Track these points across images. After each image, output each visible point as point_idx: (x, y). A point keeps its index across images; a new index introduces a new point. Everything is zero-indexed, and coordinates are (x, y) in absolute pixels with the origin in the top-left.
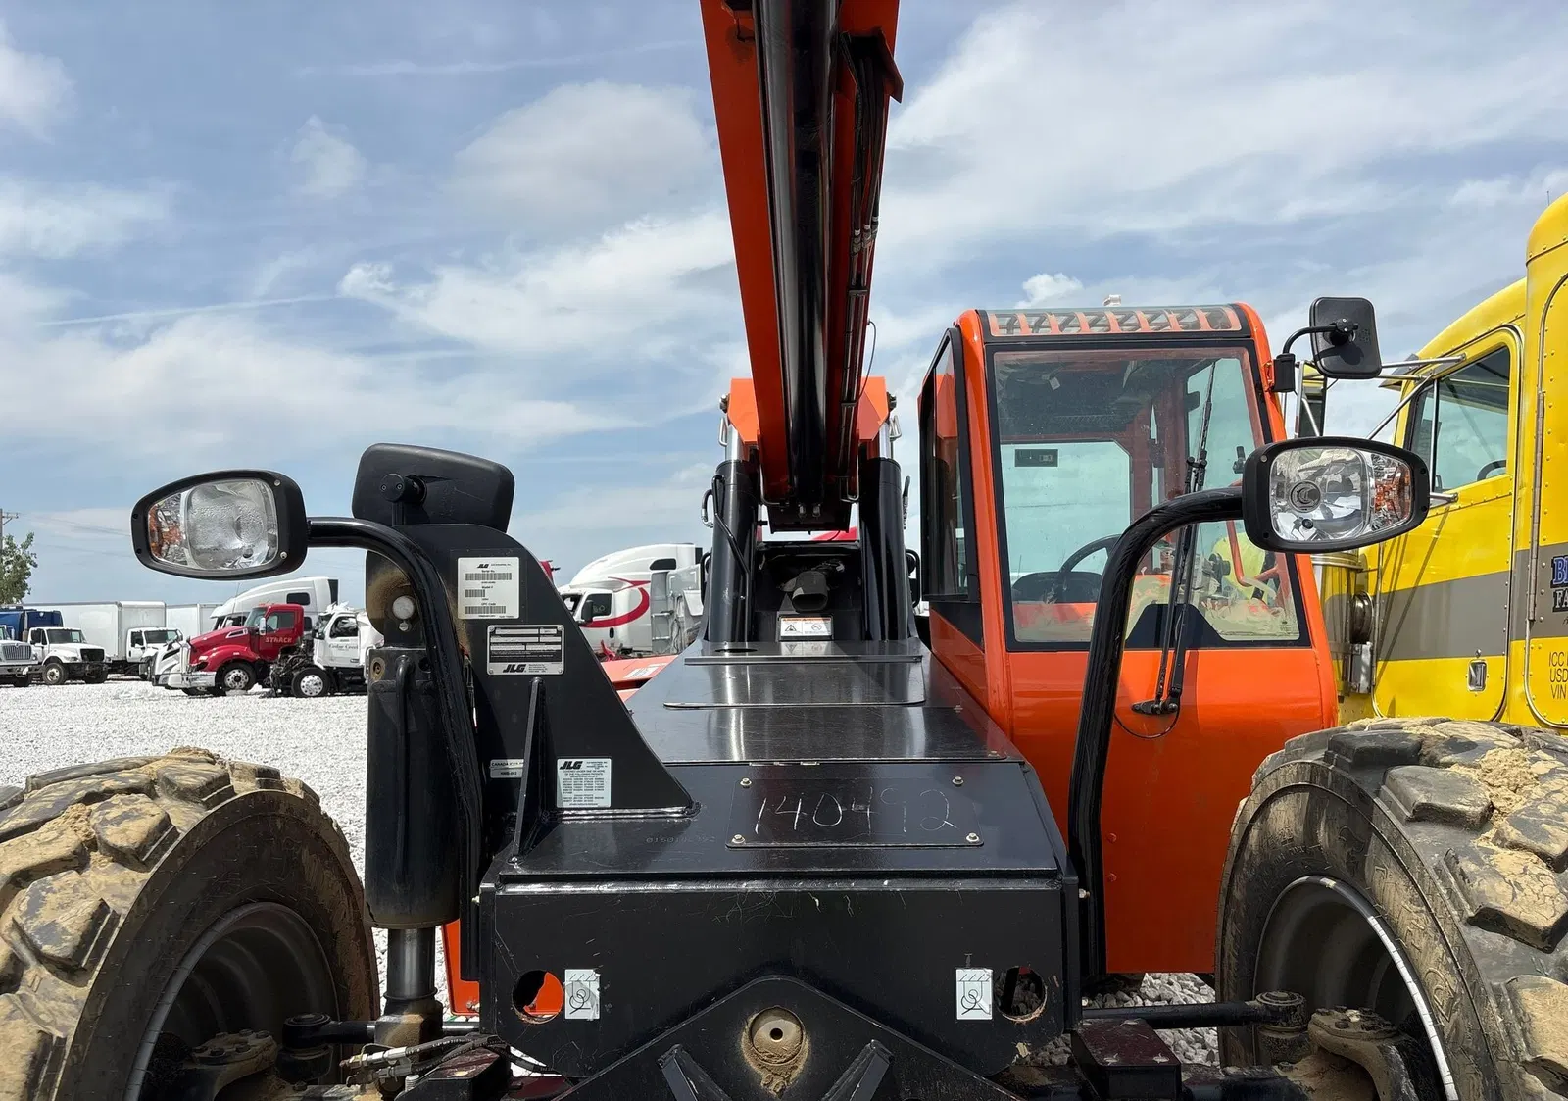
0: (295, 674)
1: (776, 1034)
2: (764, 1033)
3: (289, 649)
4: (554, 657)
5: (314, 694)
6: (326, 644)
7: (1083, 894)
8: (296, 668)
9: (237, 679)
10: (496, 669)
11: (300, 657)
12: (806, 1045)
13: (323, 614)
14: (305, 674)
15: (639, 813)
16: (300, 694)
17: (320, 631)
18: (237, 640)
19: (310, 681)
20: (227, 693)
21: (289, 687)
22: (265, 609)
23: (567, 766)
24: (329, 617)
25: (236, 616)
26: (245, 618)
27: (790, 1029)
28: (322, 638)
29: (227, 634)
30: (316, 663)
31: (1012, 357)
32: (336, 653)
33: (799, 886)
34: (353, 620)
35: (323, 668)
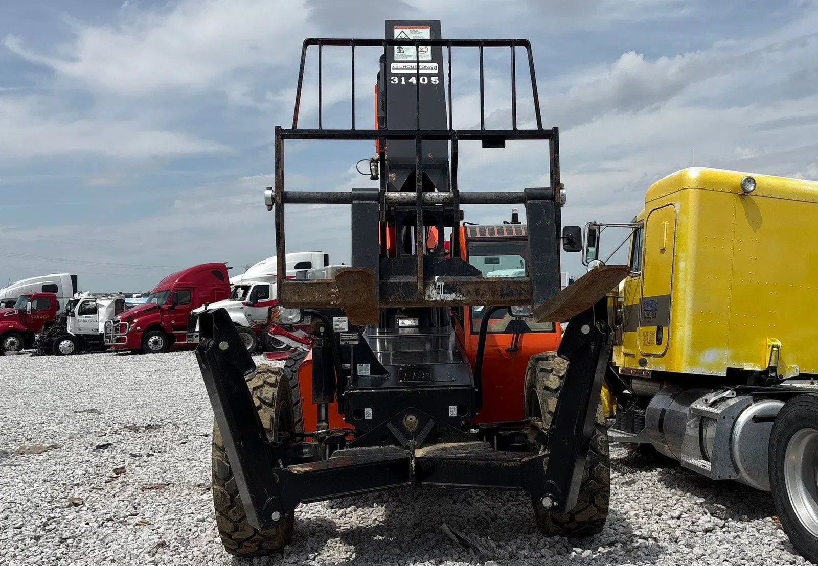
0: (55, 339)
1: (411, 419)
2: (408, 419)
3: (49, 323)
4: (356, 340)
5: (68, 353)
6: (75, 319)
7: (477, 390)
8: (55, 336)
9: (12, 343)
10: (342, 343)
11: (58, 328)
12: (417, 421)
13: (71, 299)
14: (63, 340)
15: (377, 376)
16: (58, 353)
17: (72, 310)
18: (11, 318)
19: (65, 344)
20: (5, 353)
21: (50, 348)
22: (30, 296)
23: (360, 365)
24: (78, 301)
25: (7, 301)
26: (14, 303)
27: (414, 418)
28: (73, 315)
29: (4, 313)
30: (69, 332)
31: (475, 244)
32: (82, 325)
33: (415, 389)
34: (94, 303)
35: (74, 335)
